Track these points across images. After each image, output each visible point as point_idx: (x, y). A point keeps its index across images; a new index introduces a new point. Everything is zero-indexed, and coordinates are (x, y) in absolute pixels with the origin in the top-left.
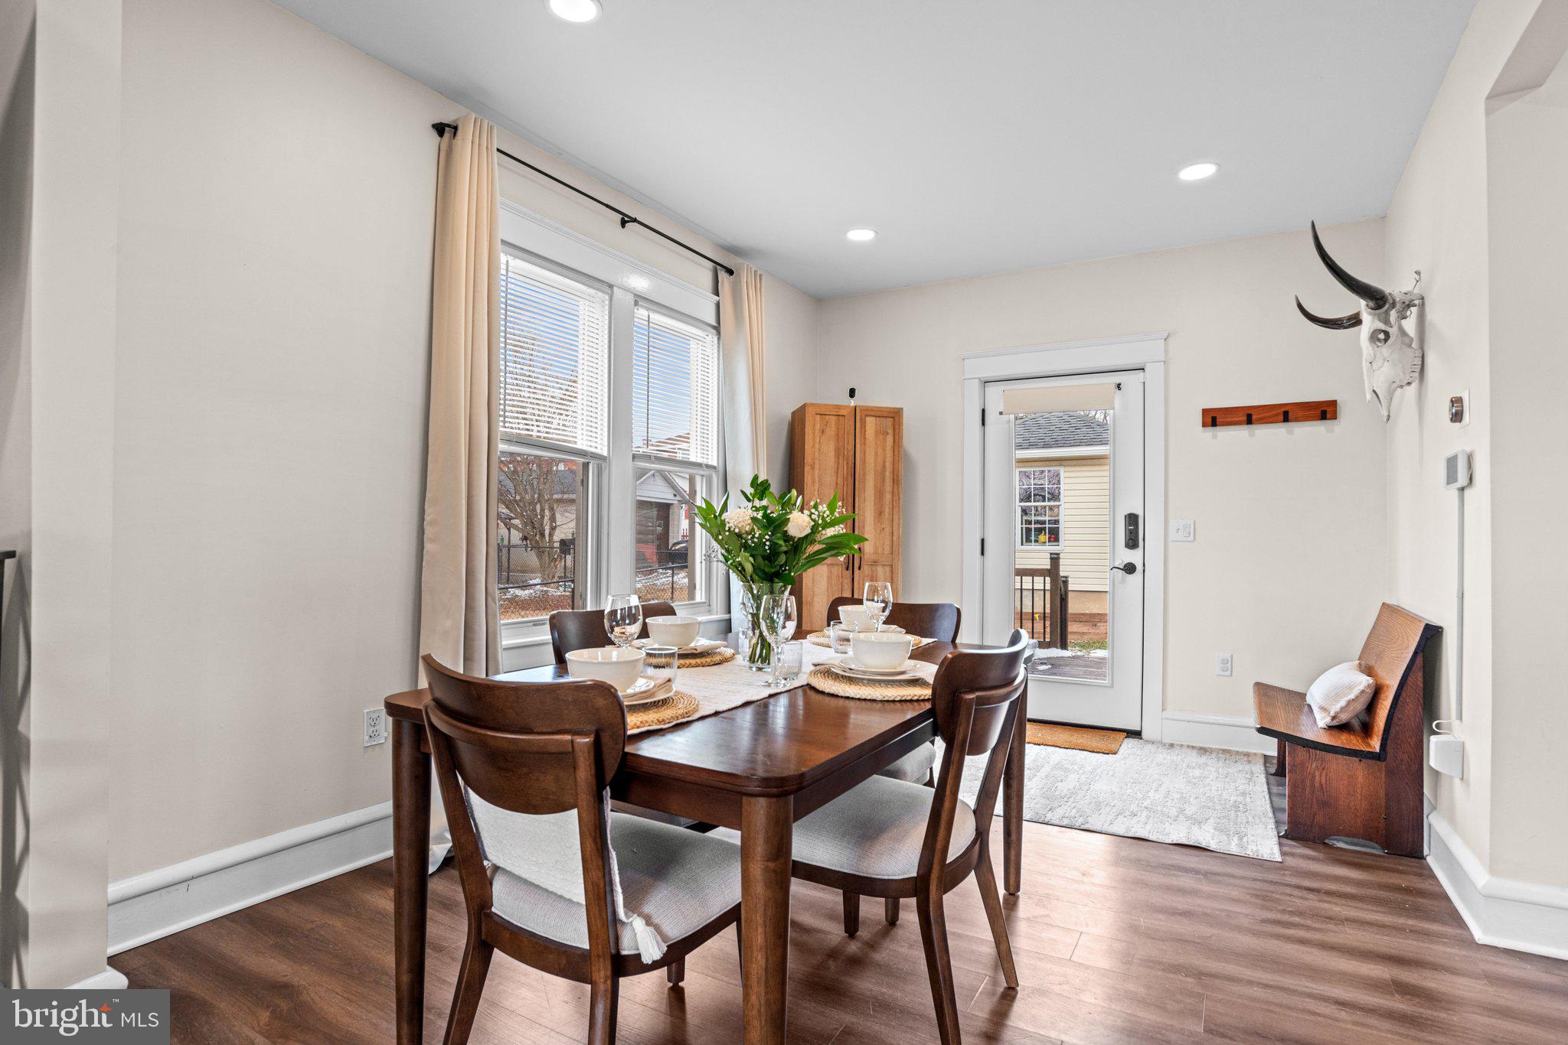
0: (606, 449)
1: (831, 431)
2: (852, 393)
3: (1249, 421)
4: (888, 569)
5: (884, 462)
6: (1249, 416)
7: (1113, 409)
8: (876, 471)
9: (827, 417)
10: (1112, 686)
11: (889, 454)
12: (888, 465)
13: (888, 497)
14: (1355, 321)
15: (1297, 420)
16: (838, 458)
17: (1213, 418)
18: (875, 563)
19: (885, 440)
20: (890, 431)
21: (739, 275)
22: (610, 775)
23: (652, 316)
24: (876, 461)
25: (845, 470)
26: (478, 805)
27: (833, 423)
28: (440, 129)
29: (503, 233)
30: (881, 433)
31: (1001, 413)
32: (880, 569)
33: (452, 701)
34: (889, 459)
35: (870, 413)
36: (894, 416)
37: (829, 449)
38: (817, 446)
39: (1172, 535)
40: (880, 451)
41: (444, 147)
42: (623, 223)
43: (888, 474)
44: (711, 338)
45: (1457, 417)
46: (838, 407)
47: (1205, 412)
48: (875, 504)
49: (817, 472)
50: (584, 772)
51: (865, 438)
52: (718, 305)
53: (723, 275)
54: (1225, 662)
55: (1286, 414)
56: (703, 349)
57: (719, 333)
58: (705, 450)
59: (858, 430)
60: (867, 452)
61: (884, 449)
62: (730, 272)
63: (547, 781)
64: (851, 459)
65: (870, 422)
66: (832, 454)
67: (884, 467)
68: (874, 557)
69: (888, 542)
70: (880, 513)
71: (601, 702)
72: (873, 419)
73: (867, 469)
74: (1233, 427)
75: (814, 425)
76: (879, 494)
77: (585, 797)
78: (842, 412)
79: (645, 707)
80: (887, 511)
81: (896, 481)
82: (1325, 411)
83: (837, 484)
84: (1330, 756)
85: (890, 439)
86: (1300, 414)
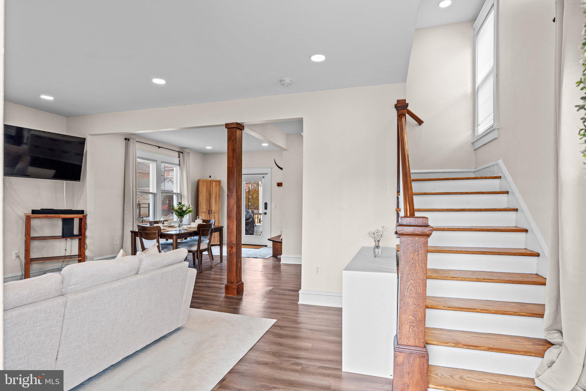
0: (156, 192)
1: (205, 185)
2: (210, 177)
4: (218, 214)
8: (215, 194)
9: (204, 182)
10: (262, 237)
11: (218, 190)
12: (218, 192)
13: (218, 199)
16: (207, 191)
17: (278, 185)
18: (215, 213)
20: (218, 185)
21: (184, 153)
22: (160, 235)
23: (165, 164)
24: (215, 191)
25: (208, 193)
26: (144, 240)
27: (206, 183)
28: (126, 139)
29: (137, 155)
30: (216, 185)
32: (216, 214)
33: (141, 229)
34: (218, 191)
37: (205, 189)
38: (202, 188)
39: (272, 207)
40: (216, 189)
41: (126, 142)
42: (159, 148)
43: (218, 194)
44: (178, 167)
46: (207, 180)
47: (278, 183)
48: (215, 200)
49: (202, 194)
50: (157, 235)
51: (213, 187)
52: (179, 160)
53: (181, 154)
54: (281, 231)
56: (176, 169)
57: (180, 166)
58: (177, 190)
59: (211, 185)
60: (213, 189)
62: (182, 153)
63: (153, 236)
64: (209, 190)
65: (214, 183)
68: (214, 211)
69: (218, 208)
71: (159, 228)
72: (214, 182)
73: (213, 193)
75: (201, 184)
76: (216, 198)
77: (157, 237)
79: (163, 230)
80: (217, 202)
81: (219, 196)
83: (206, 196)
84: (278, 243)
85: (218, 187)
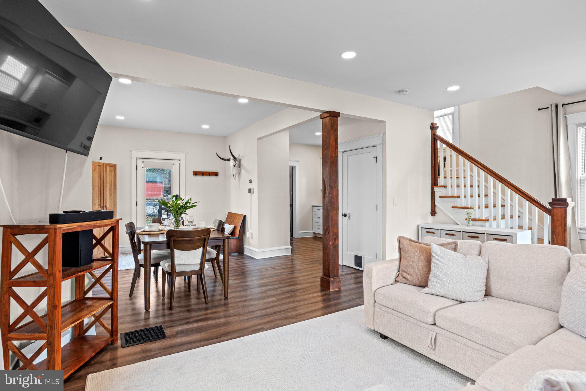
2: (101, 158)
3: (203, 175)
5: (112, 180)
6: (203, 174)
7: (173, 169)
8: (109, 182)
9: (96, 166)
11: (113, 177)
13: (113, 190)
14: (229, 160)
15: (211, 175)
16: (99, 178)
17: (196, 174)
19: (112, 174)
20: (113, 171)
24: (109, 180)
25: (101, 182)
27: (98, 168)
30: (111, 171)
31: (143, 167)
35: (108, 165)
36: (114, 166)
40: (110, 176)
43: (113, 183)
45: (251, 183)
46: (99, 163)
47: (194, 172)
51: (107, 173)
55: (209, 174)
59: (105, 170)
60: (107, 177)
61: (111, 176)
64: (103, 179)
65: (108, 167)
66: (97, 177)
67: (112, 181)
68: (109, 208)
69: (113, 204)
70: (111, 195)
73: (107, 182)
74: (199, 176)
76: (110, 189)
78: (100, 165)
81: (115, 185)
82: (216, 174)
83: (99, 186)
86: (212, 174)
